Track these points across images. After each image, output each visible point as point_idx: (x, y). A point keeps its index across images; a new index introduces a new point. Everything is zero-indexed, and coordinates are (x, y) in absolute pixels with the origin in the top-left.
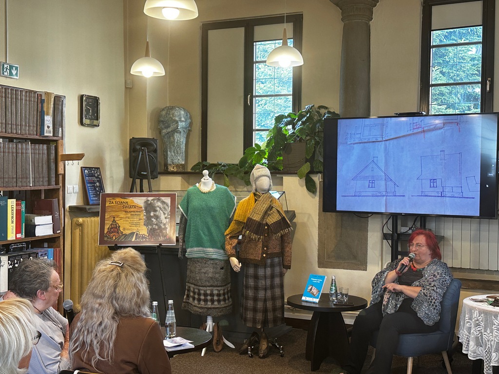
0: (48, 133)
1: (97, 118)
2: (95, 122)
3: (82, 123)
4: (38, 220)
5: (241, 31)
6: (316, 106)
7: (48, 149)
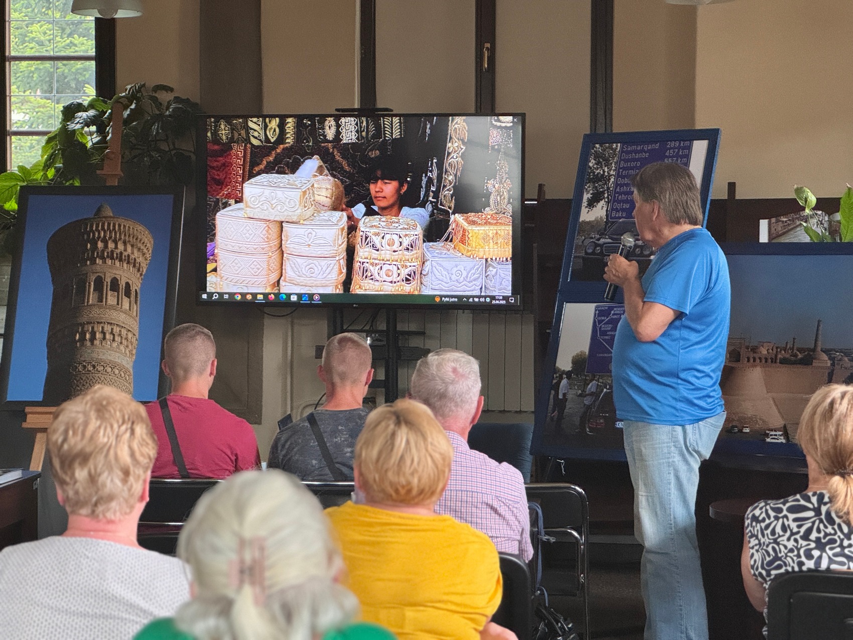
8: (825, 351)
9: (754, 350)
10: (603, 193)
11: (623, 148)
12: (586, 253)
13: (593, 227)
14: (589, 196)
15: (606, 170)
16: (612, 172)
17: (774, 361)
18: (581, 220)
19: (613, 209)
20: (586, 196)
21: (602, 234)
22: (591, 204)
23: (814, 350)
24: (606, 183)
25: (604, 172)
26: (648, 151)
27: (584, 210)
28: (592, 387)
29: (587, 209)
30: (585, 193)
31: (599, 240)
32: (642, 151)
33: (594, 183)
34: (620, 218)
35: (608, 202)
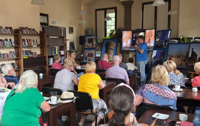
0: (62, 36)
1: (73, 32)
2: (72, 33)
3: (70, 33)
4: (61, 52)
5: (104, 11)
6: (120, 28)
7: (63, 39)
8: (182, 56)
9: (174, 56)
11: (161, 32)
12: (156, 45)
17: (176, 57)
18: (156, 41)
20: (157, 38)
23: (180, 56)
24: (159, 36)
28: (155, 60)
31: (158, 43)
32: (164, 32)
34: (160, 40)
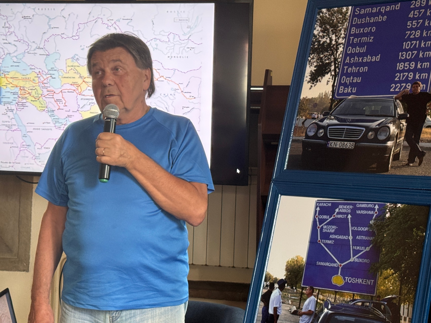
10: (329, 64)
11: (354, 11)
12: (307, 136)
13: (315, 105)
14: (313, 69)
15: (334, 37)
16: (341, 41)
18: (302, 98)
19: (340, 84)
21: (326, 114)
22: (315, 78)
24: (333, 54)
25: (331, 40)
26: (386, 13)
27: (306, 85)
29: (310, 84)
30: (308, 66)
31: (322, 120)
32: (379, 13)
33: (318, 54)
34: (349, 94)
35: (335, 76)
